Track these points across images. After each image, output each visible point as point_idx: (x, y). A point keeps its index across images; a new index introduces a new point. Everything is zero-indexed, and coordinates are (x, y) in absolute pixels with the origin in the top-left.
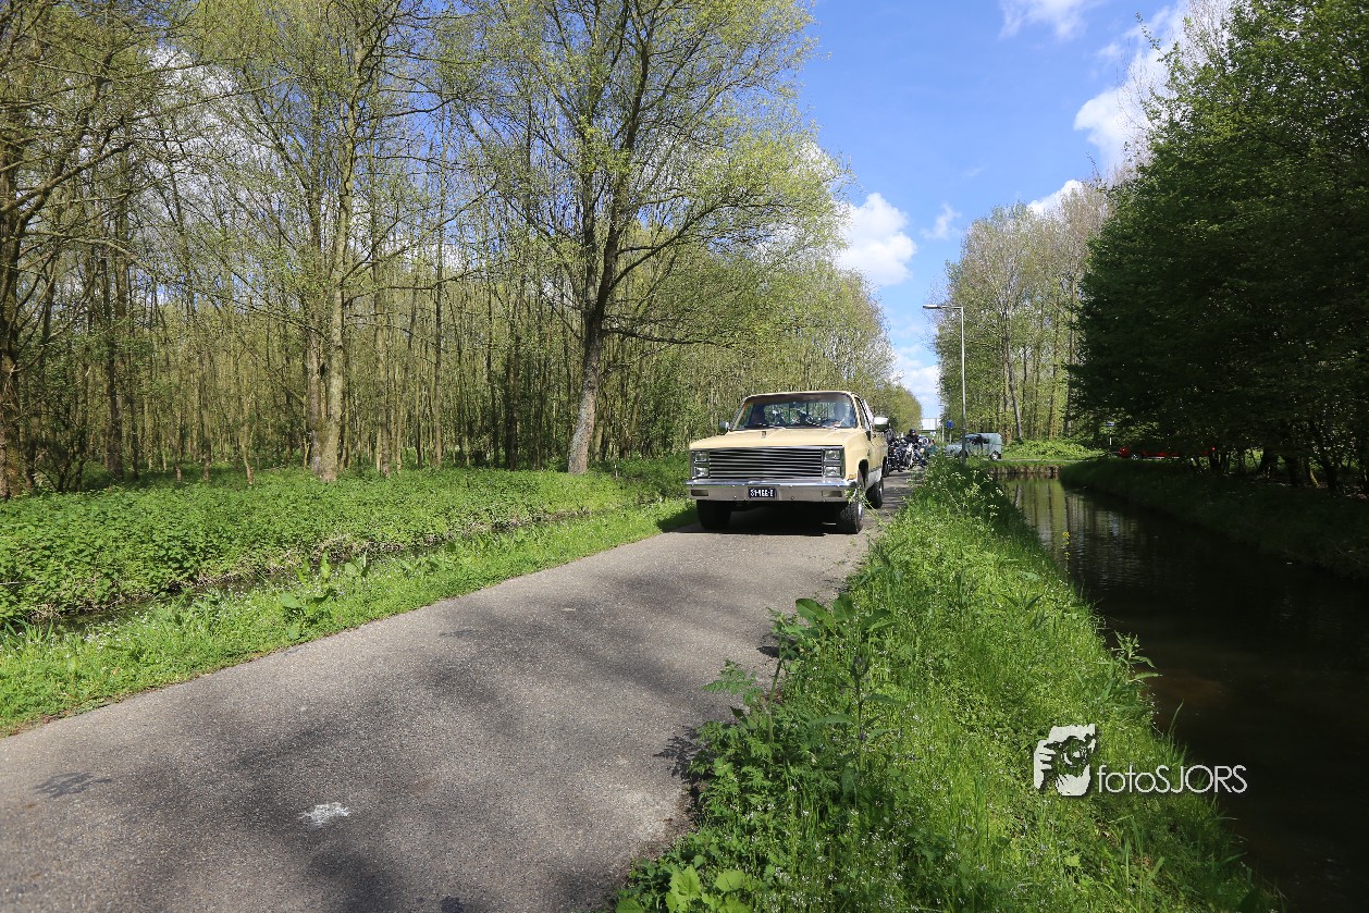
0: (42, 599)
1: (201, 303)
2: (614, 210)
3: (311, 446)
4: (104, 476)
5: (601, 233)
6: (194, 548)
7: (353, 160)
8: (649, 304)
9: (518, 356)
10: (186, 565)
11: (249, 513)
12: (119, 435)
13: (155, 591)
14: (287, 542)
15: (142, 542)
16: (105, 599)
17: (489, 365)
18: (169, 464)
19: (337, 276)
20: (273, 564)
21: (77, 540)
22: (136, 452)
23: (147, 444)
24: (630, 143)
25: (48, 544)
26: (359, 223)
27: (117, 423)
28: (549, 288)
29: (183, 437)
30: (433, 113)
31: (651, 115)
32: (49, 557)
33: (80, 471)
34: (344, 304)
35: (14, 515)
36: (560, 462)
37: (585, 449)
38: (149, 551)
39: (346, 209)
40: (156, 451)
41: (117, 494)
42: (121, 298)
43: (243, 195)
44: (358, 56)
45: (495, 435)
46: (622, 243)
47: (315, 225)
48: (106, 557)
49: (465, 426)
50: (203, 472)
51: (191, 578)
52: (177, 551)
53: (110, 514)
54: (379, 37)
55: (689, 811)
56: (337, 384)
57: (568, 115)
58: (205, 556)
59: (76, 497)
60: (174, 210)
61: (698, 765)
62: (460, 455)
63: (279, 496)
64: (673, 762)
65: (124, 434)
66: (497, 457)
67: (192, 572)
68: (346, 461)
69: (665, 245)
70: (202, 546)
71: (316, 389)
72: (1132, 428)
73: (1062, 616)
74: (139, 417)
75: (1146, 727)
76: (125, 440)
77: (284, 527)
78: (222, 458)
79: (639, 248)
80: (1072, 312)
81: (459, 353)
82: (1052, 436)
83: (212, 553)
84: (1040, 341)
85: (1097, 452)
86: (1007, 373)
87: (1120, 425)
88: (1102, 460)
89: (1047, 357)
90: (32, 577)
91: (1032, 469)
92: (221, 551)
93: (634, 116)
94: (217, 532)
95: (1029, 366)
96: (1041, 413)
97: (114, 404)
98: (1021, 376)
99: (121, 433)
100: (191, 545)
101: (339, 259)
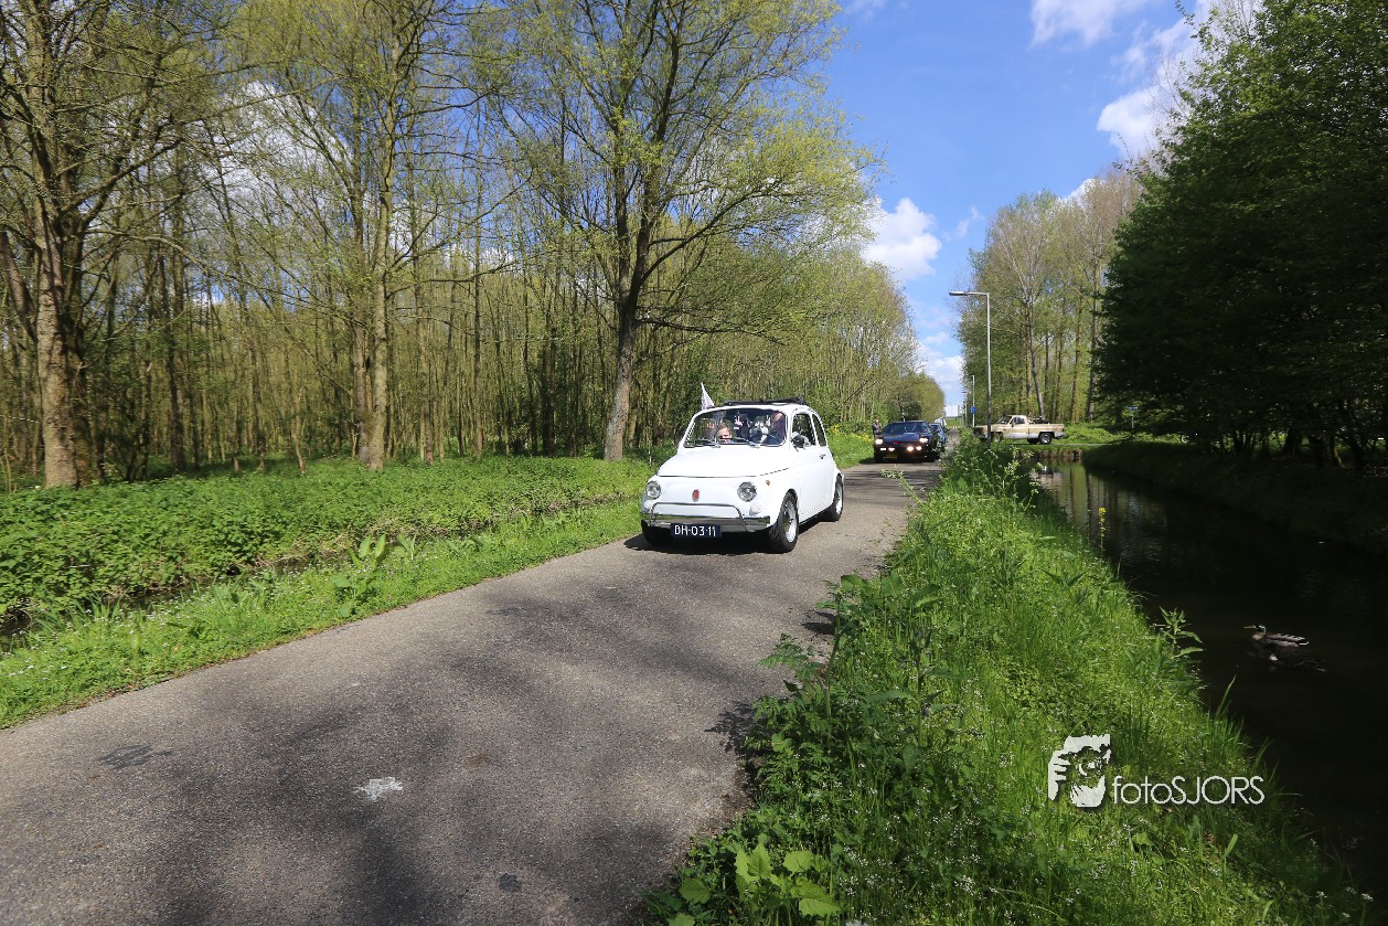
0: (112, 581)
1: (252, 299)
2: (646, 202)
3: (359, 437)
4: (168, 467)
5: (633, 224)
6: (252, 533)
7: (393, 156)
8: (680, 294)
9: (554, 347)
10: (246, 548)
11: (301, 500)
12: (180, 428)
13: (216, 574)
14: (338, 527)
15: (203, 528)
16: (171, 582)
17: (526, 358)
18: (227, 456)
19: (380, 270)
20: (325, 547)
21: (143, 525)
22: (196, 445)
23: (208, 438)
24: (660, 135)
25: (116, 528)
26: (399, 222)
27: (179, 416)
28: (582, 282)
29: (239, 430)
30: (468, 108)
31: (681, 107)
32: (117, 542)
33: (145, 462)
34: (387, 298)
35: (84, 502)
36: (595, 449)
37: (619, 437)
38: (210, 535)
39: (387, 207)
40: (215, 444)
41: (178, 483)
42: (180, 292)
43: (288, 195)
44: (395, 54)
45: (533, 423)
46: (654, 235)
47: (358, 224)
48: (169, 541)
49: (505, 416)
50: (258, 463)
51: (248, 561)
52: (237, 536)
53: (171, 501)
54: (416, 33)
55: (745, 787)
56: (381, 376)
57: (599, 108)
58: (262, 539)
59: (137, 486)
60: (225, 212)
61: (753, 741)
62: (500, 445)
63: (330, 484)
64: (725, 737)
65: (186, 427)
66: (535, 446)
67: (249, 555)
68: (392, 451)
69: (697, 236)
70: (260, 530)
71: (362, 382)
72: (1158, 411)
73: (1102, 593)
74: (198, 411)
75: (1195, 702)
76: (186, 432)
77: (336, 511)
78: (277, 449)
79: (670, 240)
80: (1095, 297)
81: (498, 346)
82: (1073, 421)
83: (268, 537)
84: (1062, 328)
85: (1120, 436)
86: (1030, 360)
87: (1144, 409)
88: (1125, 444)
89: (1070, 344)
90: (100, 557)
91: (1055, 453)
92: (277, 535)
93: (665, 108)
94: (273, 517)
95: (1052, 353)
96: (1064, 397)
97: (174, 399)
98: (1044, 362)
99: (182, 426)
100: (249, 530)
101: (381, 254)
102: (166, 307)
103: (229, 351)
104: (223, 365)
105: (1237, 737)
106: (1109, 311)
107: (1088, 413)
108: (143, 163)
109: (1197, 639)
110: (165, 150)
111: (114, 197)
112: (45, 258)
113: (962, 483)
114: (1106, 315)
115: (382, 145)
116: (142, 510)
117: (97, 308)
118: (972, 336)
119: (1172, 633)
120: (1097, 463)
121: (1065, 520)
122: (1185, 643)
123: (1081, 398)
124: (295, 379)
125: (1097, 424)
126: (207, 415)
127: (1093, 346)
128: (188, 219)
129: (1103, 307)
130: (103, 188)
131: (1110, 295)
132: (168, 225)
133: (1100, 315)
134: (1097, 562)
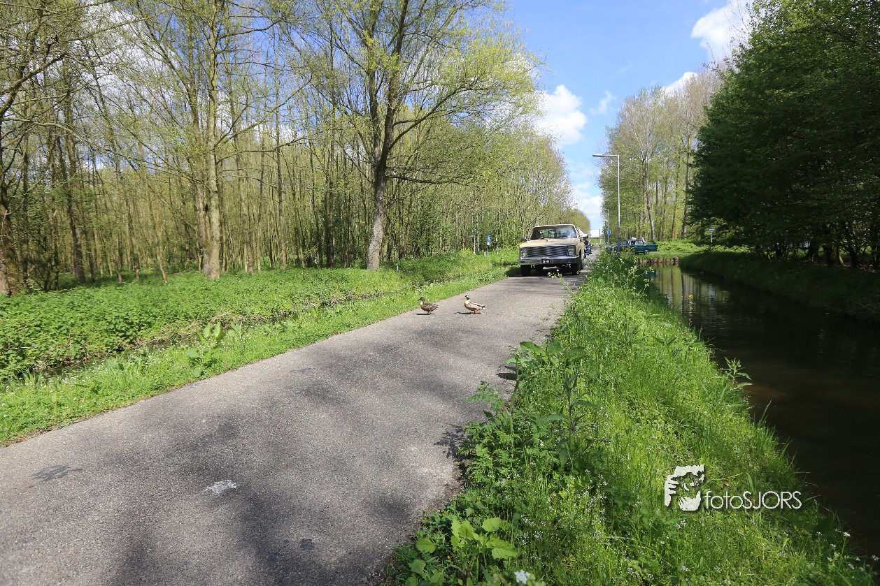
0: (38, 358)
1: (124, 166)
2: (389, 96)
3: (202, 258)
4: (73, 281)
5: (382, 111)
6: (132, 323)
7: (216, 65)
8: (415, 158)
9: (331, 194)
10: (128, 334)
11: (165, 301)
12: (79, 254)
13: (109, 351)
14: (191, 318)
15: (99, 321)
16: (78, 357)
17: (313, 203)
18: (114, 272)
19: (211, 144)
20: (183, 332)
21: (57, 320)
22: (91, 264)
23: (99, 261)
24: (398, 49)
25: (39, 323)
26: (223, 111)
27: (78, 246)
28: (349, 151)
29: (121, 255)
30: (267, 31)
31: (412, 29)
32: (40, 332)
33: (57, 278)
34: (216, 164)
35: (15, 306)
36: (361, 263)
37: (377, 254)
38: (103, 325)
39: (213, 100)
40: (105, 264)
41: (80, 291)
42: (73, 163)
43: (145, 93)
45: (320, 246)
46: (396, 118)
47: (194, 112)
48: (75, 330)
49: (299, 240)
50: (135, 276)
51: (131, 342)
52: (122, 325)
53: (76, 304)
55: (459, 479)
56: (215, 216)
57: (356, 30)
58: (140, 328)
59: (52, 294)
60: (101, 105)
61: (464, 450)
62: (298, 261)
63: (184, 289)
64: (447, 448)
65: (84, 253)
66: (321, 262)
67: (131, 338)
68: (225, 267)
69: (424, 118)
70: (137, 321)
71: (203, 220)
72: (727, 231)
73: (689, 350)
74: (92, 242)
75: (746, 417)
76: (84, 258)
77: (188, 308)
78: (147, 267)
79: (407, 121)
80: (689, 155)
81: (294, 195)
82: (673, 239)
83: (144, 326)
84: (666, 178)
85: (705, 247)
86: (646, 199)
87: (718, 230)
88: (706, 252)
89: (671, 188)
90: (30, 343)
91: (661, 260)
92: (150, 325)
94: (147, 313)
95: (660, 194)
96: (668, 224)
97: (74, 234)
98: (655, 200)
99: (81, 253)
100: (130, 321)
101: (211, 134)
102: (64, 171)
103: (111, 201)
104: (107, 210)
105: (772, 437)
106: (698, 164)
107: (683, 233)
108: (39, 71)
109: (748, 377)
110: (54, 61)
111: (20, 94)
113: (600, 280)
114: (697, 166)
115: (208, 57)
116: (56, 310)
117: (15, 173)
118: (608, 184)
119: (732, 374)
120: (688, 265)
121: (667, 303)
122: (741, 380)
123: (679, 224)
124: (157, 220)
125: (689, 241)
126: (99, 246)
127: (687, 187)
128: (74, 110)
129: (694, 161)
130: (11, 89)
131: (699, 154)
132: (61, 116)
133: (691, 166)
134: (687, 329)
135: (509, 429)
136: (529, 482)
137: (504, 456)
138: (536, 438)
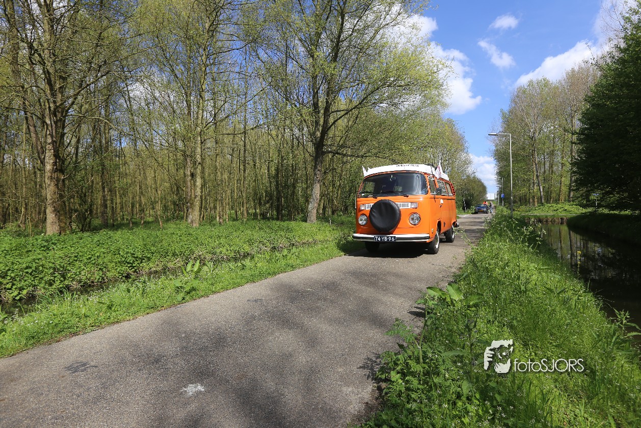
0: (73, 280)
1: (140, 144)
2: (328, 92)
4: (100, 225)
5: (322, 103)
6: (137, 257)
7: (206, 74)
8: (346, 138)
9: (282, 165)
10: (134, 265)
11: (160, 241)
12: (106, 206)
13: (120, 277)
14: (177, 255)
15: (115, 255)
16: (100, 280)
17: (268, 171)
18: (127, 219)
19: (199, 129)
20: (170, 265)
21: (88, 253)
22: (113, 214)
23: (118, 210)
24: (335, 59)
25: (76, 254)
27: (105, 201)
28: (296, 133)
29: (133, 207)
30: (242, 49)
31: (345, 44)
32: (76, 261)
33: (90, 222)
34: (202, 143)
35: (62, 242)
36: (303, 217)
37: (315, 211)
38: (118, 258)
39: (202, 99)
40: (121, 214)
41: (104, 233)
42: (107, 143)
43: (157, 94)
44: (207, 26)
45: (271, 204)
46: (332, 108)
47: (189, 106)
48: (100, 261)
49: (258, 200)
50: (141, 223)
51: (135, 271)
52: (130, 259)
53: (101, 242)
54: (217, 14)
55: (377, 398)
56: (199, 182)
57: (304, 46)
58: (142, 261)
59: (86, 234)
60: (128, 103)
61: (381, 374)
62: (255, 215)
63: (174, 233)
64: (367, 371)
65: (108, 206)
66: (272, 215)
67: (136, 268)
68: (203, 217)
69: (354, 108)
70: (140, 256)
71: (189, 183)
72: (612, 196)
73: (578, 299)
74: (114, 198)
75: (637, 364)
76: (108, 208)
77: (176, 247)
78: (150, 216)
79: (340, 111)
80: (573, 134)
81: (255, 165)
82: (561, 202)
83: (144, 260)
84: (553, 151)
85: (590, 210)
86: (534, 168)
87: (603, 195)
88: (592, 214)
89: (558, 159)
90: (70, 269)
92: (149, 259)
93: (337, 45)
94: (147, 250)
95: (547, 165)
96: (555, 189)
97: (104, 192)
98: (543, 170)
99: (106, 205)
100: (136, 256)
101: (199, 122)
102: (101, 151)
103: (129, 169)
104: (126, 176)
106: (581, 141)
107: (569, 196)
108: (93, 83)
109: (637, 327)
110: (102, 76)
112: (50, 128)
113: (496, 236)
114: (579, 143)
115: (201, 69)
116: (88, 246)
119: (622, 323)
120: (575, 224)
121: (556, 257)
123: (565, 189)
124: (158, 182)
125: (575, 203)
126: (118, 201)
127: (571, 160)
128: (111, 107)
129: (577, 139)
130: (75, 95)
131: (582, 132)
132: (103, 112)
133: (575, 143)
134: (576, 281)
135: (419, 359)
136: (435, 407)
137: (415, 383)
138: (442, 369)
